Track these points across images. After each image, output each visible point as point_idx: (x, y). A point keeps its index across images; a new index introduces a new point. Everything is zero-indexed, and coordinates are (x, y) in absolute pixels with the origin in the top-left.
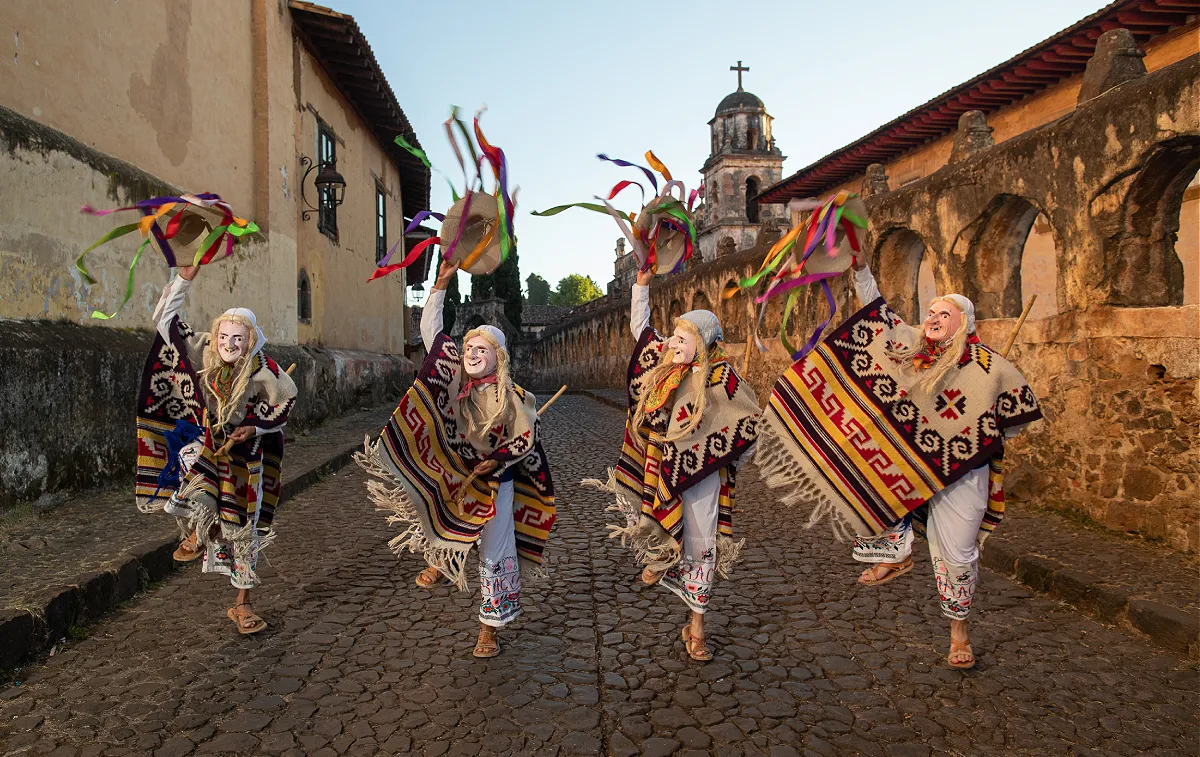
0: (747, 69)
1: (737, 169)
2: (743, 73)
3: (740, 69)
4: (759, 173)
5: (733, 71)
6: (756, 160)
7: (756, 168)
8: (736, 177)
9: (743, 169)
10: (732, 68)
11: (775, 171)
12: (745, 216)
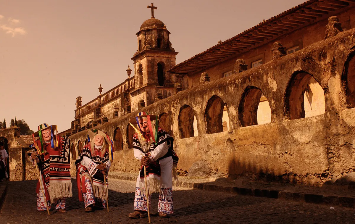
0: (156, 8)
1: (153, 58)
2: (154, 9)
3: (153, 8)
4: (164, 60)
5: (149, 8)
6: (162, 54)
7: (162, 58)
8: (152, 62)
9: (156, 58)
10: (149, 7)
11: (172, 60)
12: (157, 82)
